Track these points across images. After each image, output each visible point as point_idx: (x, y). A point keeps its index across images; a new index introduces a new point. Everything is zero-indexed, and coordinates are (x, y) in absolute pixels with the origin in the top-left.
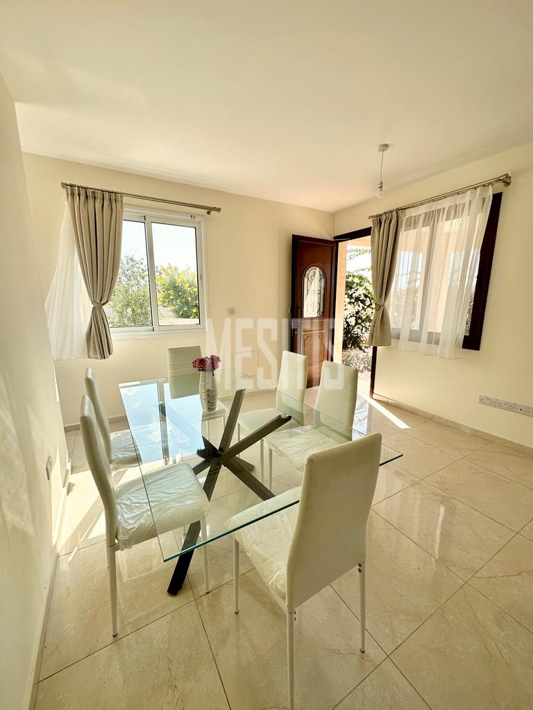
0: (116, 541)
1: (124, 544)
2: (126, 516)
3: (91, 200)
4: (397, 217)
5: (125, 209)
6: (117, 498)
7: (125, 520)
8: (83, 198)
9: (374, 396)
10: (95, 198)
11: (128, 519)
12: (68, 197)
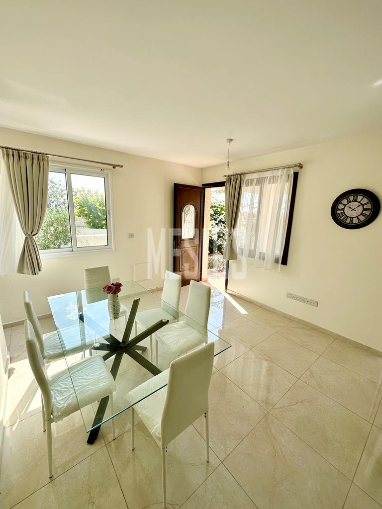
0: (52, 416)
1: (57, 418)
2: (58, 399)
3: (23, 160)
4: (241, 178)
5: (50, 164)
6: (51, 385)
7: (57, 402)
8: (16, 158)
9: (228, 291)
10: (26, 158)
11: (60, 401)
12: (4, 157)
